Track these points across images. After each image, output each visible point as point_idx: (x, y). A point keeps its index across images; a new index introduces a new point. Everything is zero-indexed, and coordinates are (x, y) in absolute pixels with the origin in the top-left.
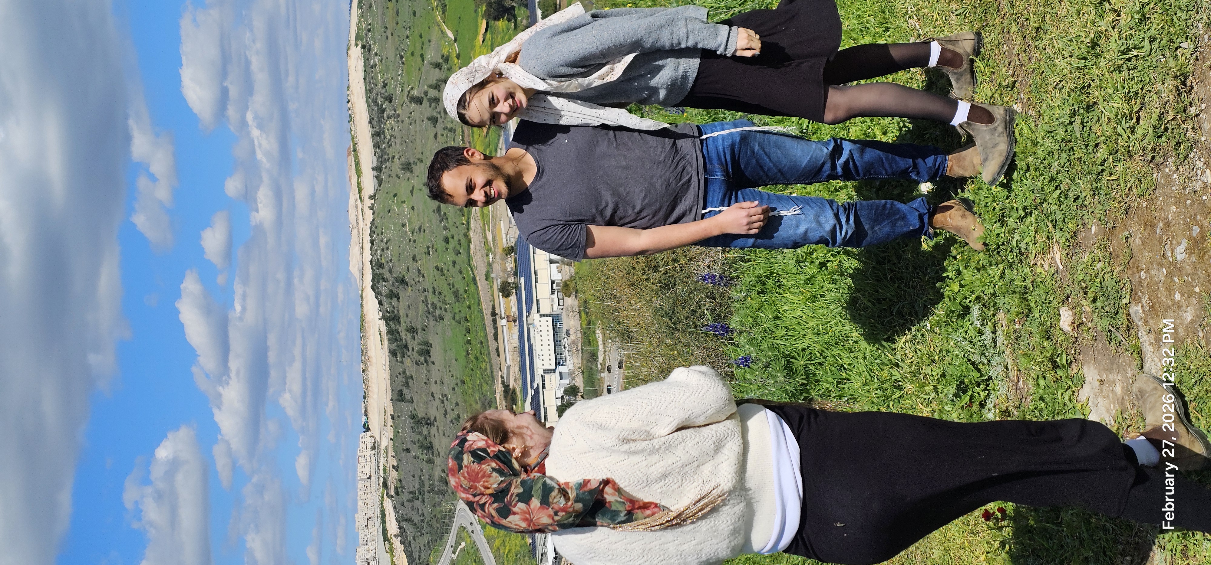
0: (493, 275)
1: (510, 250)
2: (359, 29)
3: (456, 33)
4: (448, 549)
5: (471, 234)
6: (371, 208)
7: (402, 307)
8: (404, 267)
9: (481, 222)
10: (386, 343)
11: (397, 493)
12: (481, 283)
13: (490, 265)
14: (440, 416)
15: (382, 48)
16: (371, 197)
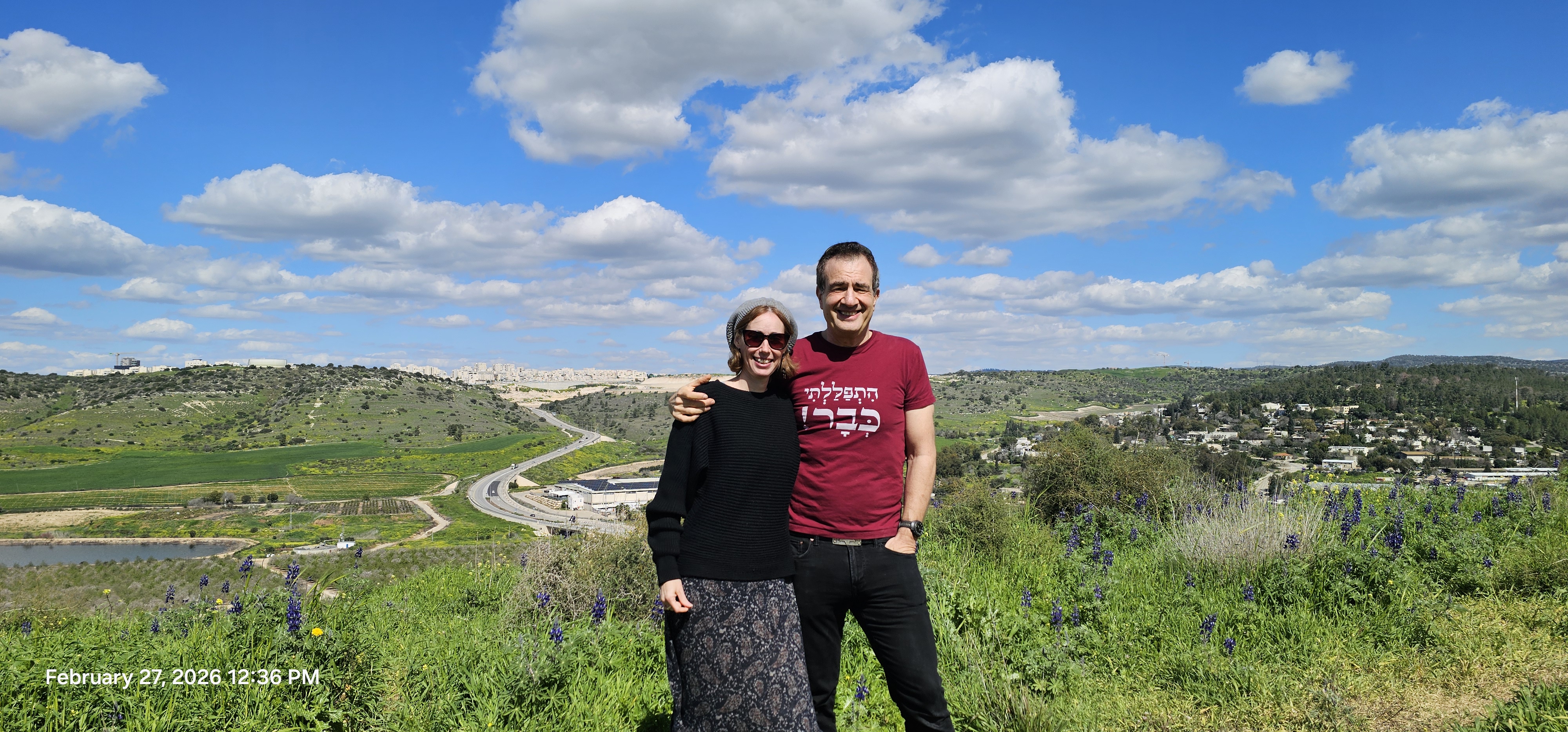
4: (569, 427)
11: (607, 395)
14: (656, 422)
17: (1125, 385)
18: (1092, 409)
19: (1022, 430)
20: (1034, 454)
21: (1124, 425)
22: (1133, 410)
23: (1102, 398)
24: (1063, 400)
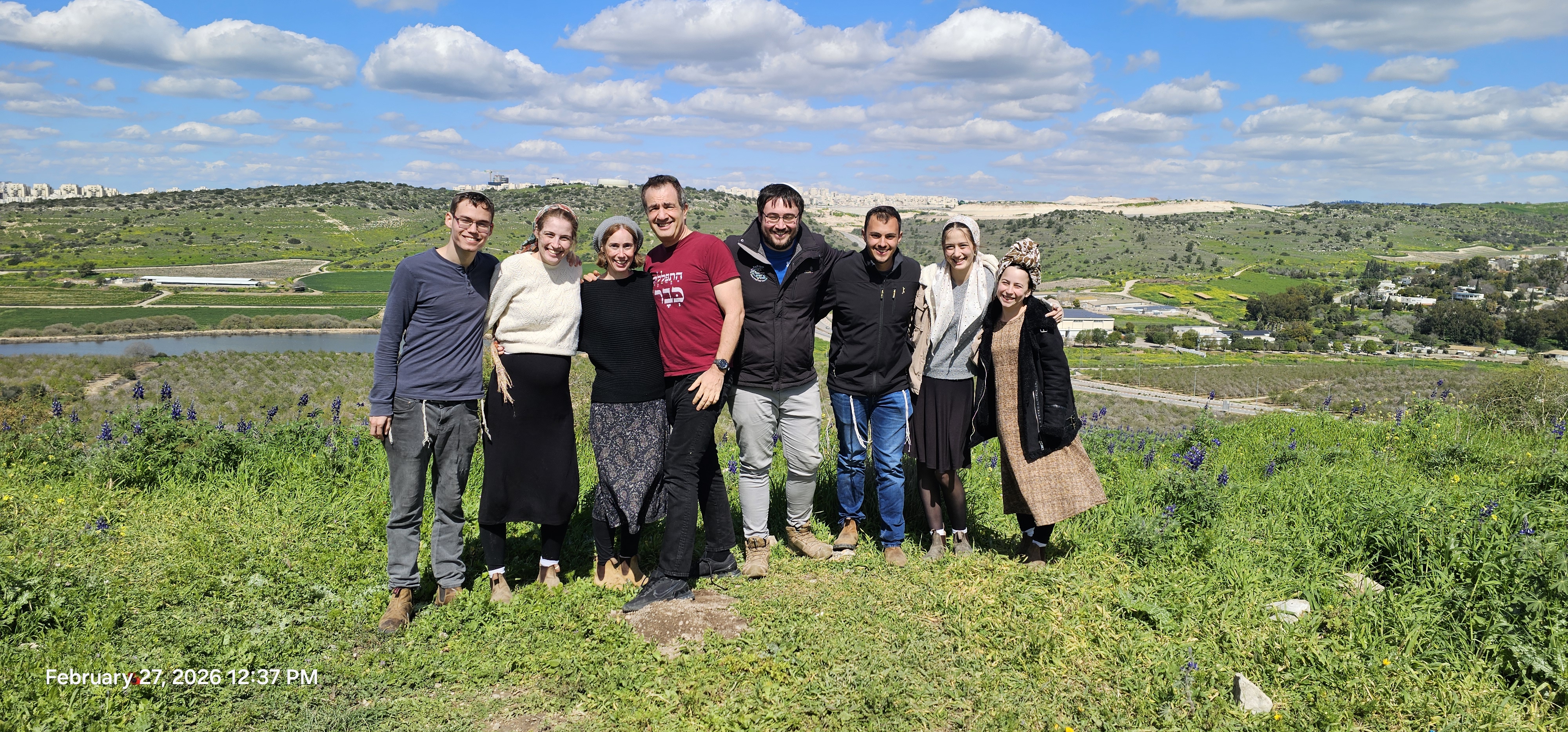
0: (1060, 292)
1: (1077, 305)
2: (1246, 210)
3: (1239, 278)
5: (1089, 279)
6: (1113, 212)
7: (1042, 229)
8: (1070, 233)
9: (1097, 286)
10: (1018, 218)
11: (917, 221)
12: (1055, 284)
13: (1067, 290)
15: (1230, 225)
16: (1121, 213)
17: (1523, 223)
18: (1477, 249)
19: (1386, 271)
20: (1400, 299)
21: (1520, 270)
22: (1533, 253)
23: (1492, 238)
24: (1441, 238)
